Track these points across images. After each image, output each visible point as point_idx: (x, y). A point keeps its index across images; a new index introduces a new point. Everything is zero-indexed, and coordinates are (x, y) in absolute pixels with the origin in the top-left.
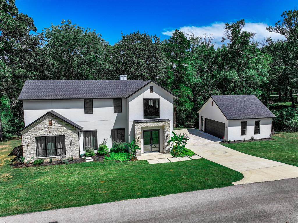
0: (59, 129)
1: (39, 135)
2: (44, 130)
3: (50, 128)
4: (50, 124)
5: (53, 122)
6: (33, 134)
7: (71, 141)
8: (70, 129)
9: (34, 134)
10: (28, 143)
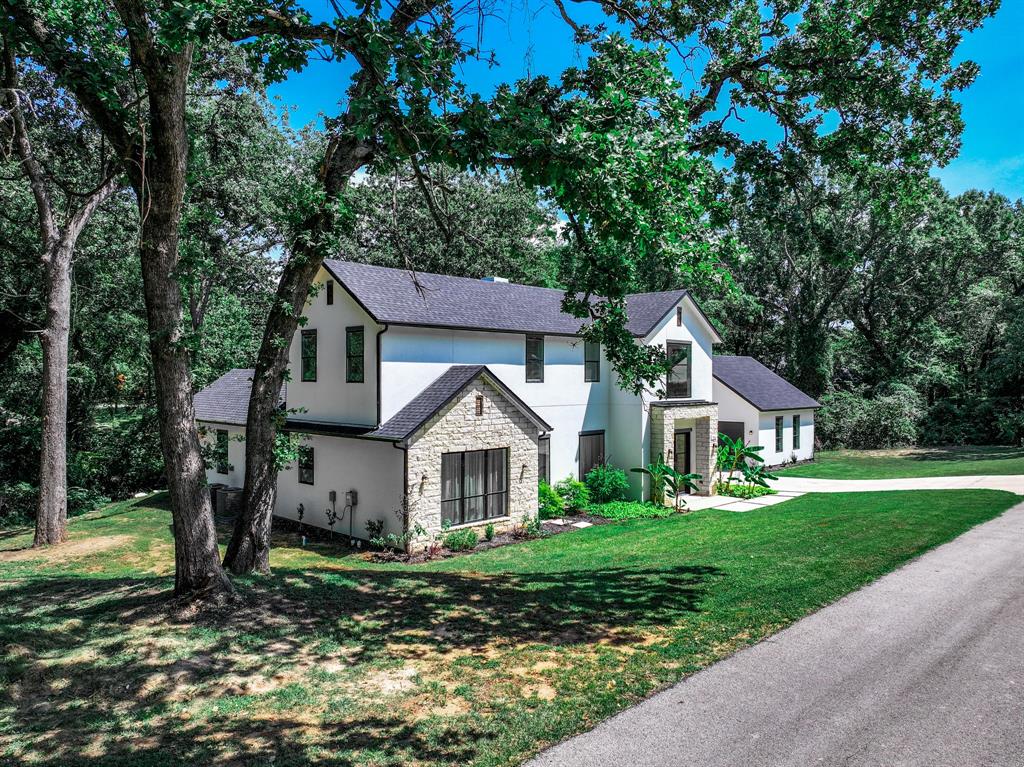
0: (500, 427)
1: (453, 449)
2: (465, 430)
3: (478, 422)
4: (480, 412)
5: (487, 403)
6: (437, 442)
7: (524, 466)
8: (522, 426)
9: (440, 443)
10: (424, 478)
